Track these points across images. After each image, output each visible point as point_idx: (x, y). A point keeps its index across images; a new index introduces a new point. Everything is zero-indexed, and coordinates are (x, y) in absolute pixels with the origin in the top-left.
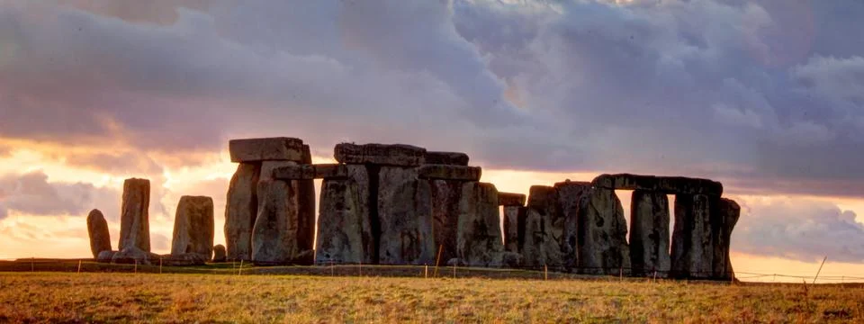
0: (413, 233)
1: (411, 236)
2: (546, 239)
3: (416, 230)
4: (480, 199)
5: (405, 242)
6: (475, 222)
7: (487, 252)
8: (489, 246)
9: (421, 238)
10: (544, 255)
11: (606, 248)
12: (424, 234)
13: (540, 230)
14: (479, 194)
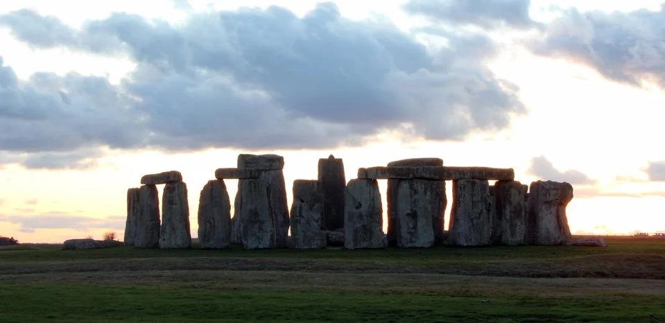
0: (212, 221)
1: (210, 223)
2: (303, 221)
3: (213, 219)
4: (254, 193)
5: (207, 228)
6: (251, 210)
7: (259, 232)
8: (260, 229)
9: (216, 224)
10: (302, 234)
11: (358, 225)
12: (218, 222)
13: (298, 214)
14: (253, 189)
